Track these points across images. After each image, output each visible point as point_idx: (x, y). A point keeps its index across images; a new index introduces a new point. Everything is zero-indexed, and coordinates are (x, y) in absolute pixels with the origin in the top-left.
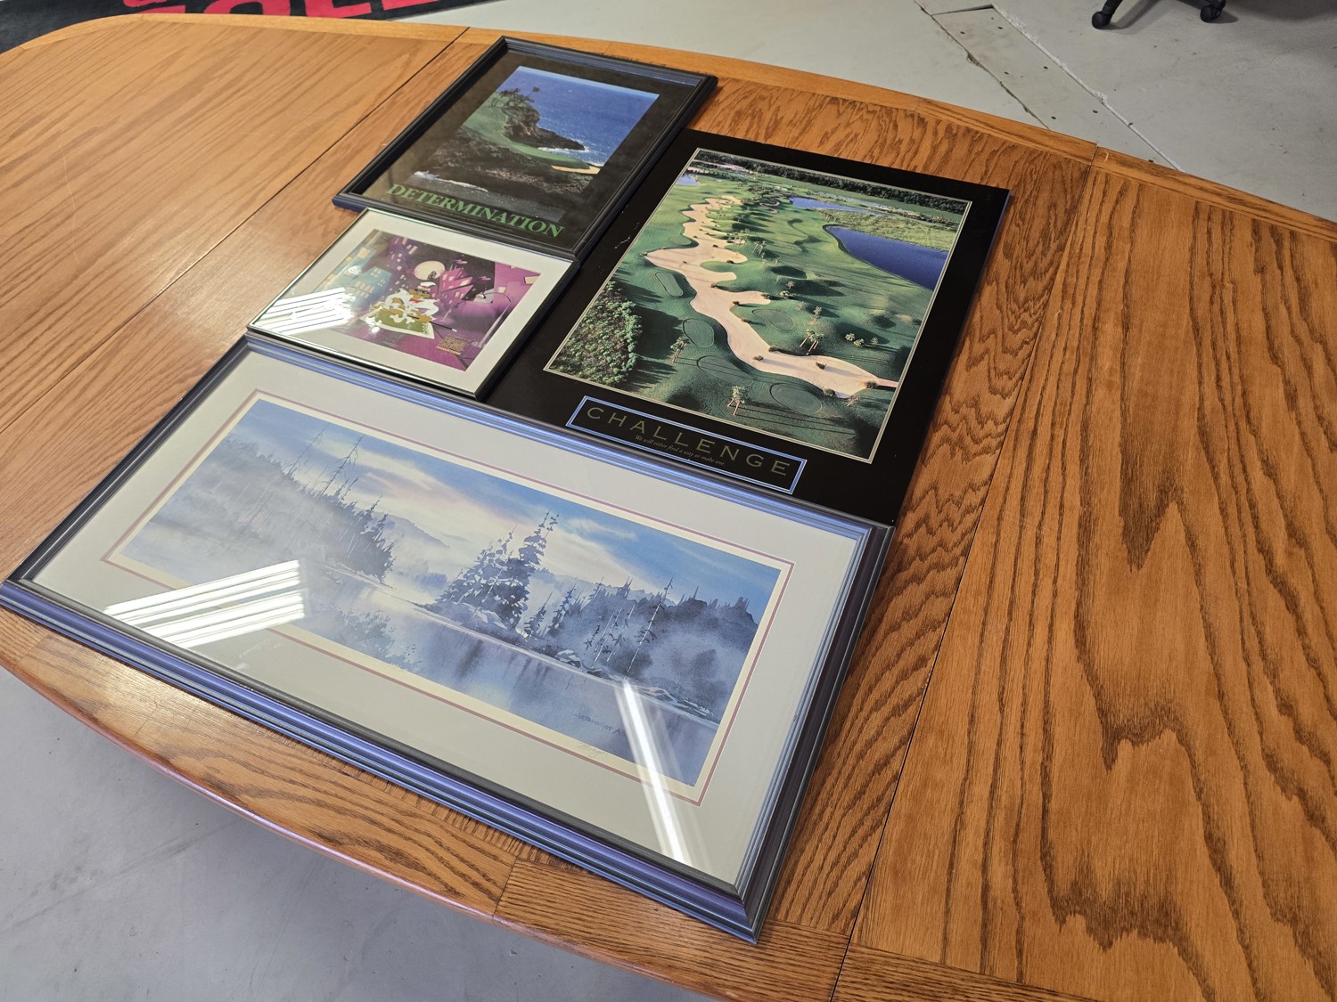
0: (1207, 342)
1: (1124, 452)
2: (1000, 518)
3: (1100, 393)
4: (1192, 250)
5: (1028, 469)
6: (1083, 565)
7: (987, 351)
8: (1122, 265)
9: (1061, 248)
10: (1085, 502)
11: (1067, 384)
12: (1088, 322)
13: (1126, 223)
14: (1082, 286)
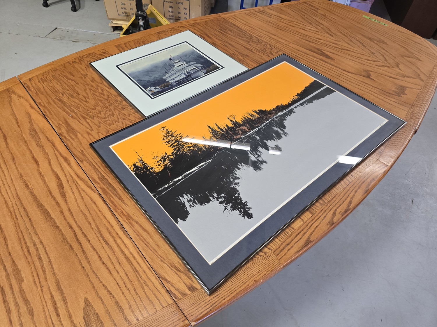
0: (285, 30)
1: (307, 49)
2: (316, 68)
3: (290, 45)
4: (258, 20)
5: (306, 61)
6: (331, 65)
7: (270, 52)
8: (256, 28)
9: (246, 32)
10: (318, 58)
11: (286, 47)
12: (270, 38)
13: (245, 22)
14: (259, 34)
